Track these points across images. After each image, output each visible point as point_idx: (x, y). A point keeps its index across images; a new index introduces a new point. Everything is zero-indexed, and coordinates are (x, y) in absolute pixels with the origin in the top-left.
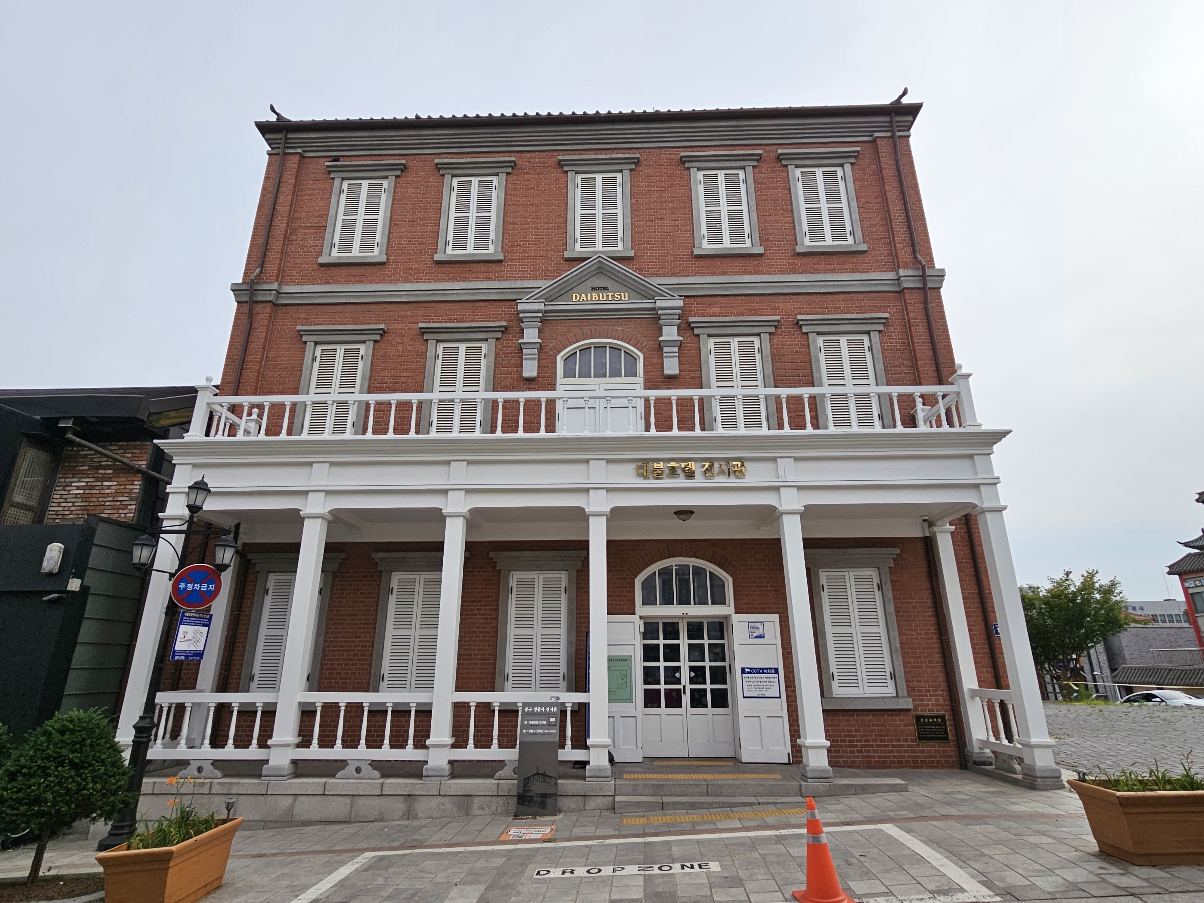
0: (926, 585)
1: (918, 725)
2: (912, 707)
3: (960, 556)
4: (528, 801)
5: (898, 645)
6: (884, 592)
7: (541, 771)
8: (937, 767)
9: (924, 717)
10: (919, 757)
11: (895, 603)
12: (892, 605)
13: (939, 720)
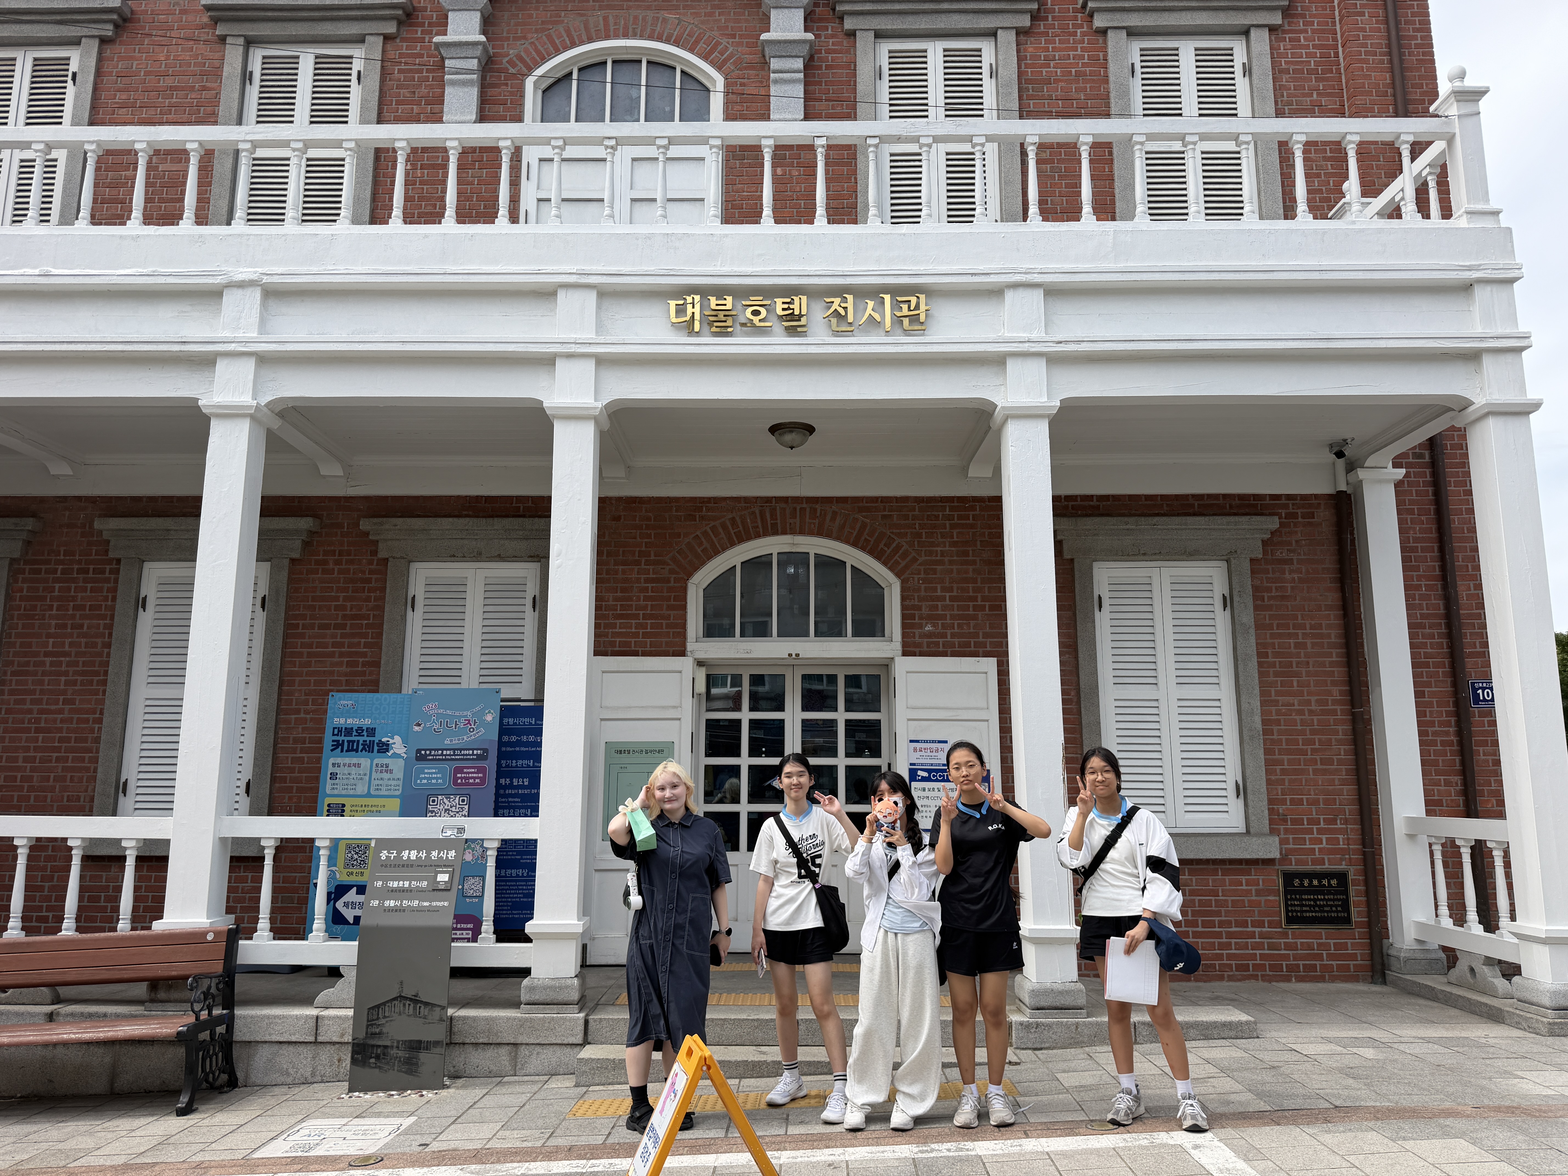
0: (1332, 597)
1: (1286, 892)
2: (1278, 856)
3: (1411, 534)
4: (377, 1057)
5: (1258, 725)
6: (1236, 611)
7: (408, 992)
8: (1321, 979)
9: (1302, 875)
10: (1286, 957)
11: (1258, 637)
12: (1253, 640)
13: (1334, 882)
